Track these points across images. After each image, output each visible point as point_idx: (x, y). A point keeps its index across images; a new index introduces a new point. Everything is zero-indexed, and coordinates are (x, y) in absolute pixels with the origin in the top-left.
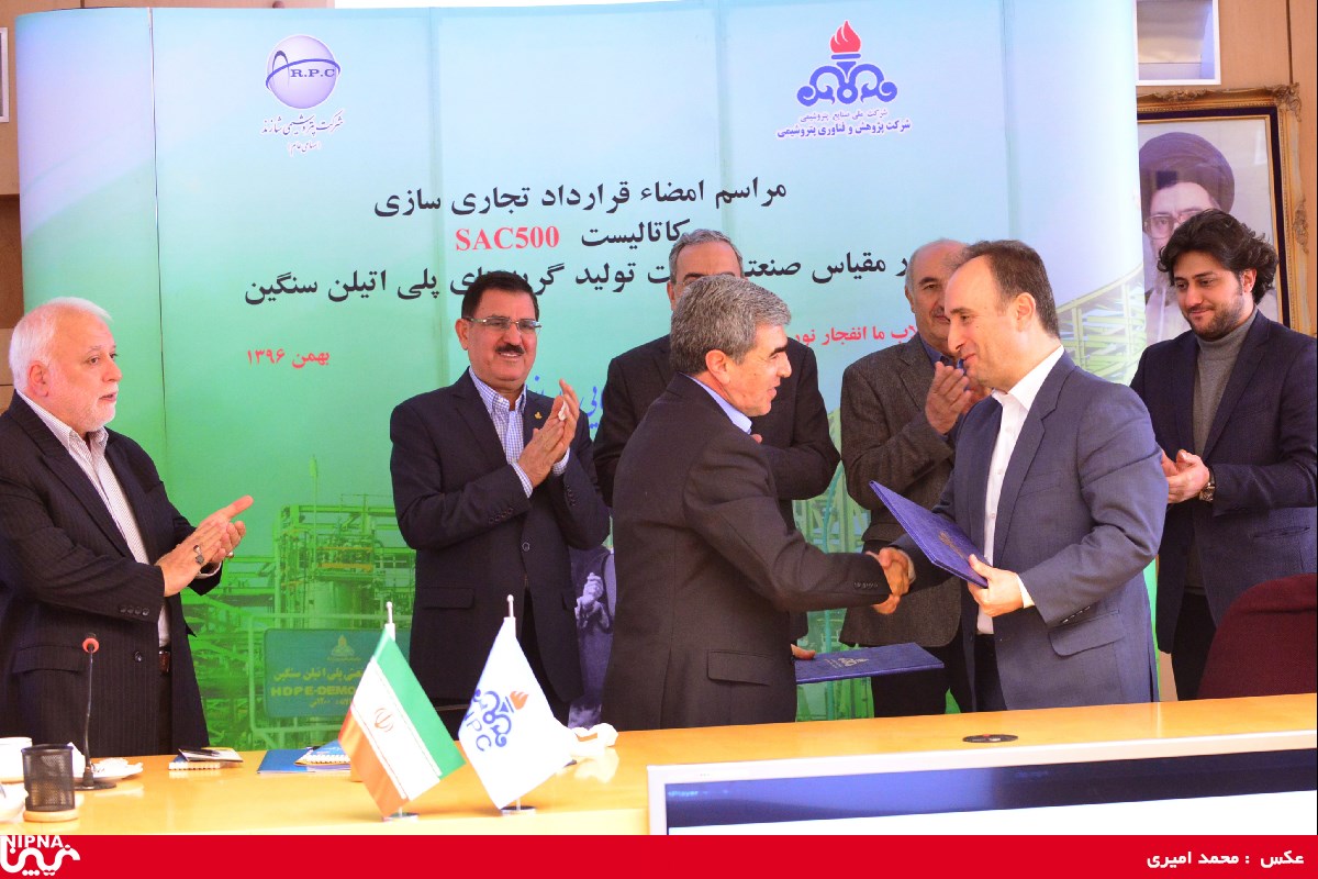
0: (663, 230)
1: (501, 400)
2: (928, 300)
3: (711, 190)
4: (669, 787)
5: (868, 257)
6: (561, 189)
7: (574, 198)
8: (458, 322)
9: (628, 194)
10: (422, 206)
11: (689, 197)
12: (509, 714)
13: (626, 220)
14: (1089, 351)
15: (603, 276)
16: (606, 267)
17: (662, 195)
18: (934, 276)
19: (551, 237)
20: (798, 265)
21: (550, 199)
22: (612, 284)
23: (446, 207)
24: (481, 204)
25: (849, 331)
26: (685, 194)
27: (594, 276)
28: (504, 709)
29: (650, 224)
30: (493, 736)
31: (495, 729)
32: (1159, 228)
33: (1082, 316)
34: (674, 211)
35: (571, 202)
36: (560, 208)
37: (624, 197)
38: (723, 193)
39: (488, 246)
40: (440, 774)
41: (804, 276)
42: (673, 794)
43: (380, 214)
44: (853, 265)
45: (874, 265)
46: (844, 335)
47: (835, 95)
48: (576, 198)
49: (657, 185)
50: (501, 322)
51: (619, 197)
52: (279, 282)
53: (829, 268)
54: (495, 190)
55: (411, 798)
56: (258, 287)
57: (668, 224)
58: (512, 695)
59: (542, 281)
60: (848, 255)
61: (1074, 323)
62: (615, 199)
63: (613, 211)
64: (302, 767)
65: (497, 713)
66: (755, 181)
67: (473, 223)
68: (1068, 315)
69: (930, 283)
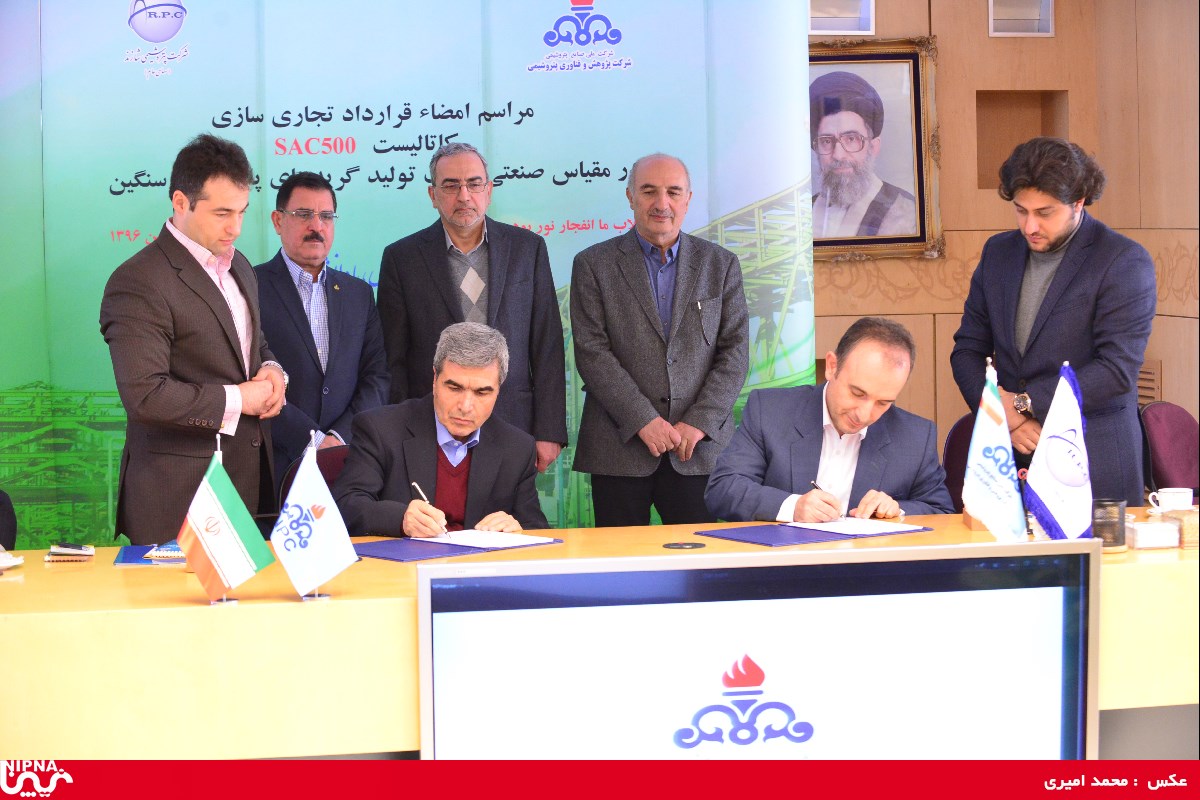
0: (437, 141)
1: (306, 274)
2: (646, 202)
3: (475, 112)
4: (433, 581)
5: (596, 166)
6: (358, 108)
7: (368, 115)
8: (274, 213)
9: (410, 113)
10: (249, 120)
11: (458, 116)
12: (310, 523)
13: (408, 134)
14: (767, 242)
15: (390, 176)
16: (392, 169)
17: (436, 114)
18: (652, 183)
19: (349, 145)
20: (542, 171)
21: (349, 116)
22: (397, 183)
23: (268, 121)
24: (295, 119)
25: (581, 223)
26: (454, 114)
27: (382, 177)
28: (306, 518)
29: (427, 137)
30: (297, 539)
31: (299, 534)
32: (824, 146)
33: (763, 215)
34: (447, 127)
35: (365, 119)
36: (357, 124)
37: (407, 115)
38: (484, 114)
39: (300, 152)
40: (255, 568)
41: (546, 178)
42: (436, 586)
43: (216, 125)
44: (585, 171)
45: (601, 171)
46: (577, 225)
47: (573, 39)
48: (370, 115)
49: (433, 106)
50: (307, 214)
51: (403, 115)
52: (136, 177)
53: (566, 174)
54: (306, 108)
55: (233, 587)
56: (119, 182)
57: (441, 137)
58: (313, 508)
59: (342, 179)
60: (581, 164)
61: (756, 220)
62: (400, 116)
63: (398, 126)
64: (149, 561)
65: (301, 521)
66: (509, 105)
67: (289, 134)
68: (751, 214)
69: (649, 189)
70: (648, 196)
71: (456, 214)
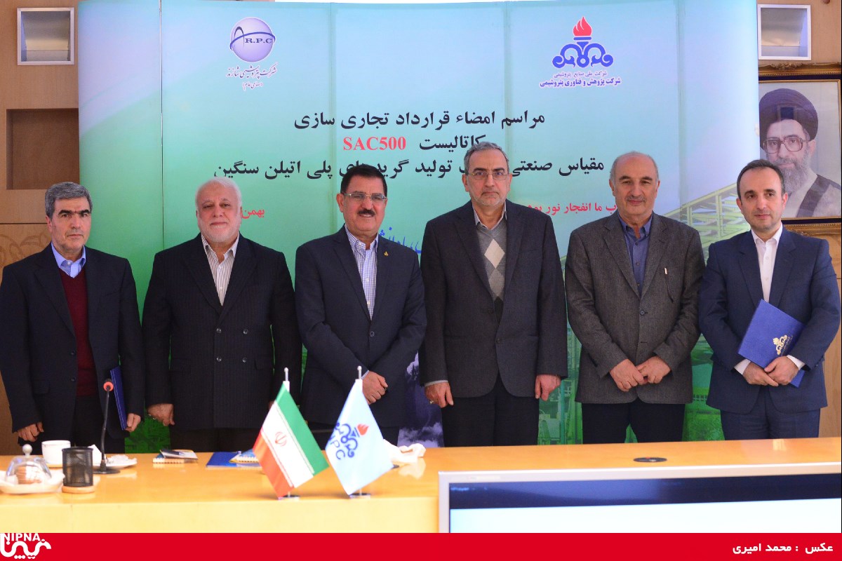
0: (469, 141)
1: (360, 243)
2: (624, 190)
3: (499, 119)
4: (451, 485)
5: (593, 161)
6: (408, 115)
7: (416, 120)
8: (338, 195)
9: (448, 119)
10: (323, 123)
11: (486, 121)
12: (357, 438)
13: (447, 136)
14: (726, 221)
15: (432, 168)
16: (434, 162)
17: (469, 120)
19: (401, 143)
20: (550, 164)
21: (400, 120)
22: (438, 173)
23: (338, 123)
24: (359, 123)
25: (581, 206)
26: (483, 120)
27: (426, 168)
28: (354, 434)
29: (461, 138)
30: (346, 450)
31: (348, 447)
32: (771, 147)
33: (721, 201)
34: (477, 130)
35: (413, 123)
36: (407, 127)
37: (446, 119)
38: (506, 120)
39: (363, 148)
40: (313, 472)
41: (554, 171)
42: (454, 489)
43: (297, 126)
44: (584, 165)
45: (597, 166)
46: (578, 208)
47: (575, 62)
48: (417, 120)
49: (466, 114)
50: (361, 196)
51: (443, 120)
52: (235, 166)
53: (570, 167)
54: (368, 114)
55: (296, 486)
56: (222, 169)
57: (472, 137)
58: (359, 427)
59: (395, 170)
60: (581, 160)
61: (717, 204)
62: (441, 121)
63: (439, 129)
64: (234, 464)
65: (349, 437)
66: (526, 113)
67: (354, 133)
68: (713, 199)
69: (626, 180)
70: (625, 185)
71: (484, 196)
